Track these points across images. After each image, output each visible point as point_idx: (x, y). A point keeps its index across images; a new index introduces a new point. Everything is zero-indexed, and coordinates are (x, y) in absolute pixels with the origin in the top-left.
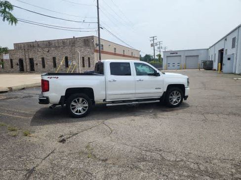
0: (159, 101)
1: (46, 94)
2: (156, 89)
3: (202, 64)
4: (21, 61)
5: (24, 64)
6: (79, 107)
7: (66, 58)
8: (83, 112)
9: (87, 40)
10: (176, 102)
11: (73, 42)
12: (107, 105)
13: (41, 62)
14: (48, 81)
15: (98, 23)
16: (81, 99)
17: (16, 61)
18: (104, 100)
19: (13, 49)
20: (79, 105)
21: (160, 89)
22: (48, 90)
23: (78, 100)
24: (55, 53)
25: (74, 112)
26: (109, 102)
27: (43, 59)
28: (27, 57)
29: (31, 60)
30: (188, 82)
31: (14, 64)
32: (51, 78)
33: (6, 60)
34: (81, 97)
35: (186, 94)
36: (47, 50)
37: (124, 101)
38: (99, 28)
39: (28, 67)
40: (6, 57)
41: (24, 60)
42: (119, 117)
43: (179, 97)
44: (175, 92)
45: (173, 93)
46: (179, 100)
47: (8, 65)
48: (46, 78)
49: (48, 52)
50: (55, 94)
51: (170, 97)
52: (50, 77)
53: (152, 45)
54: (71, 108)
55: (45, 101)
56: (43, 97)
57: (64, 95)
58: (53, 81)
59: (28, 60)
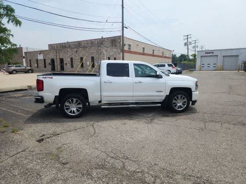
0: (160, 105)
1: (41, 93)
2: (157, 92)
3: (243, 65)
4: (53, 61)
5: (56, 64)
6: (73, 108)
7: (93, 58)
8: (77, 113)
9: (115, 40)
10: (181, 107)
11: (101, 42)
12: (102, 107)
13: (70, 62)
14: (43, 81)
15: (123, 22)
16: (75, 100)
17: (48, 61)
18: (100, 102)
19: (48, 49)
20: (74, 105)
21: (162, 92)
22: (43, 90)
23: (72, 100)
24: (82, 53)
25: (68, 112)
26: (105, 104)
27: (72, 59)
28: (58, 57)
29: (62, 60)
30: (196, 85)
31: (47, 64)
32: (45, 78)
33: (40, 60)
34: (75, 98)
35: (193, 99)
36: (75, 50)
37: (122, 104)
38: (123, 27)
39: (59, 67)
40: (41, 57)
41: (55, 60)
42: (115, 120)
43: (185, 102)
44: (180, 96)
45: (178, 98)
46: (184, 105)
47: (41, 65)
48: (41, 78)
49: (76, 52)
50: (50, 94)
51: (174, 101)
52: (45, 76)
53: (186, 44)
54: (65, 108)
55: (40, 100)
56: (39, 96)
57: (58, 95)
58: (47, 81)
59: (59, 60)
